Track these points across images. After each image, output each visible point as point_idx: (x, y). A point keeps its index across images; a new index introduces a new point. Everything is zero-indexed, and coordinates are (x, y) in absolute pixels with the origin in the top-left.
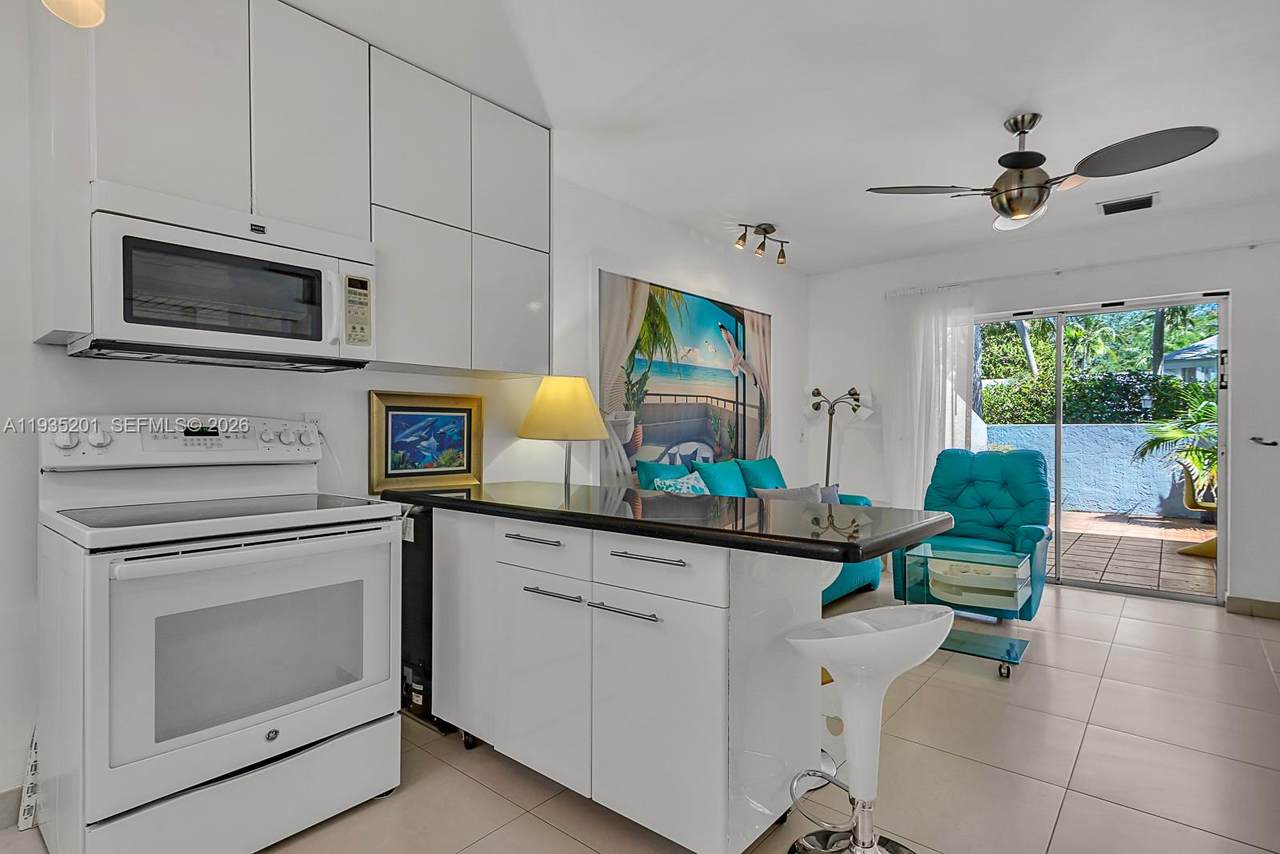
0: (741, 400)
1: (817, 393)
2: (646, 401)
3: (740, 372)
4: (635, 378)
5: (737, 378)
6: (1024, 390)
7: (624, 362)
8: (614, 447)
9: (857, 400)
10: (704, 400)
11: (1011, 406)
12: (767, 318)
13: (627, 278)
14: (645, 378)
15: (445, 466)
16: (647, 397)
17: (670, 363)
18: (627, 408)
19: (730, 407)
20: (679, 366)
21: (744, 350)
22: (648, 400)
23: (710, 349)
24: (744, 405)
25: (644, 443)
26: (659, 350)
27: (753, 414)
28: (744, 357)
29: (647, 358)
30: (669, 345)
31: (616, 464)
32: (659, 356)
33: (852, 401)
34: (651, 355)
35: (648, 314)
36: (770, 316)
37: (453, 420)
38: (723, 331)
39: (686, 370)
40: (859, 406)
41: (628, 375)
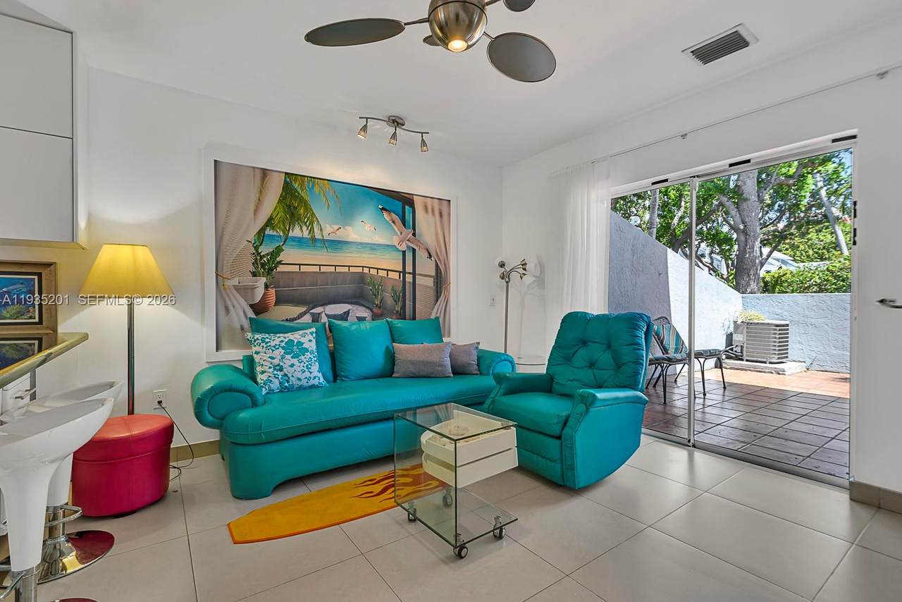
0: (409, 269)
1: (502, 265)
2: (278, 269)
3: (408, 247)
4: (264, 250)
5: (404, 252)
6: (831, 268)
7: (251, 235)
8: (237, 305)
9: (525, 269)
10: (360, 270)
11: (818, 281)
12: (446, 203)
13: (254, 168)
14: (278, 250)
15: (10, 318)
16: (281, 266)
17: (314, 240)
18: (254, 274)
19: (395, 276)
20: (324, 241)
21: (414, 229)
22: (281, 268)
23: (368, 227)
24: (414, 274)
25: (278, 303)
26: (297, 226)
27: (425, 283)
28: (414, 235)
29: (281, 234)
30: (312, 223)
31: (239, 319)
32: (296, 232)
33: (521, 271)
34: (286, 232)
35: (282, 199)
36: (449, 201)
37: (21, 282)
38: (385, 214)
39: (336, 245)
40: (524, 274)
41: (256, 248)
